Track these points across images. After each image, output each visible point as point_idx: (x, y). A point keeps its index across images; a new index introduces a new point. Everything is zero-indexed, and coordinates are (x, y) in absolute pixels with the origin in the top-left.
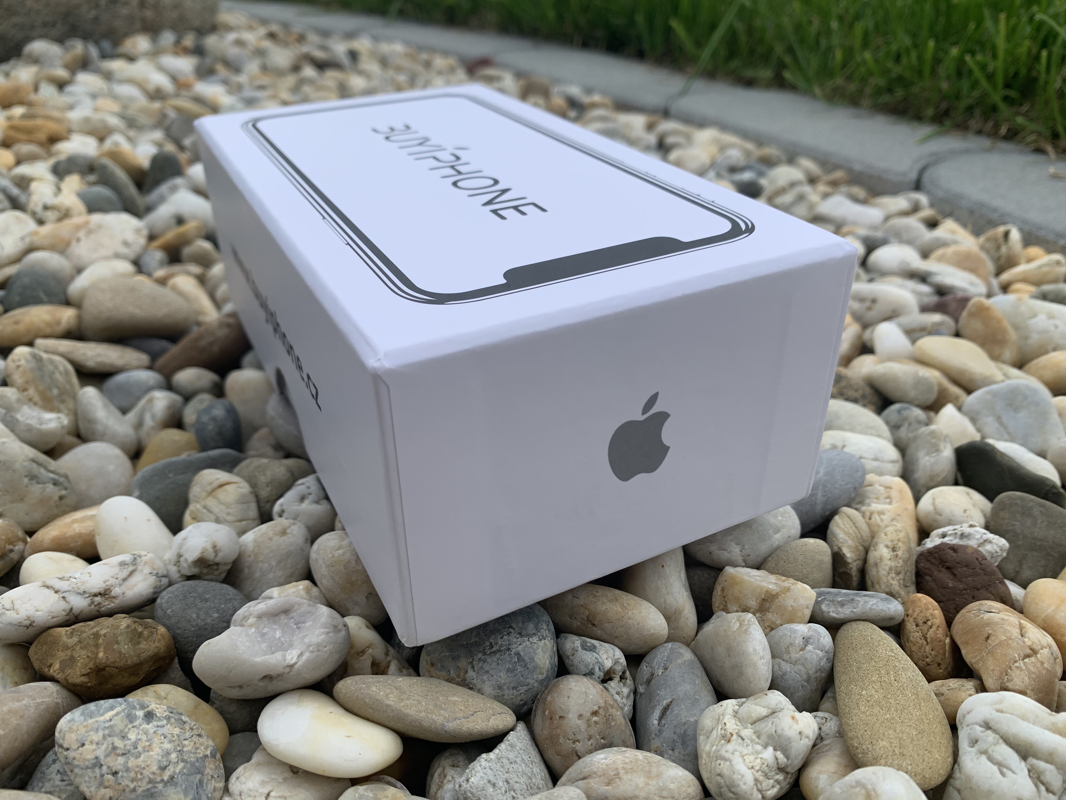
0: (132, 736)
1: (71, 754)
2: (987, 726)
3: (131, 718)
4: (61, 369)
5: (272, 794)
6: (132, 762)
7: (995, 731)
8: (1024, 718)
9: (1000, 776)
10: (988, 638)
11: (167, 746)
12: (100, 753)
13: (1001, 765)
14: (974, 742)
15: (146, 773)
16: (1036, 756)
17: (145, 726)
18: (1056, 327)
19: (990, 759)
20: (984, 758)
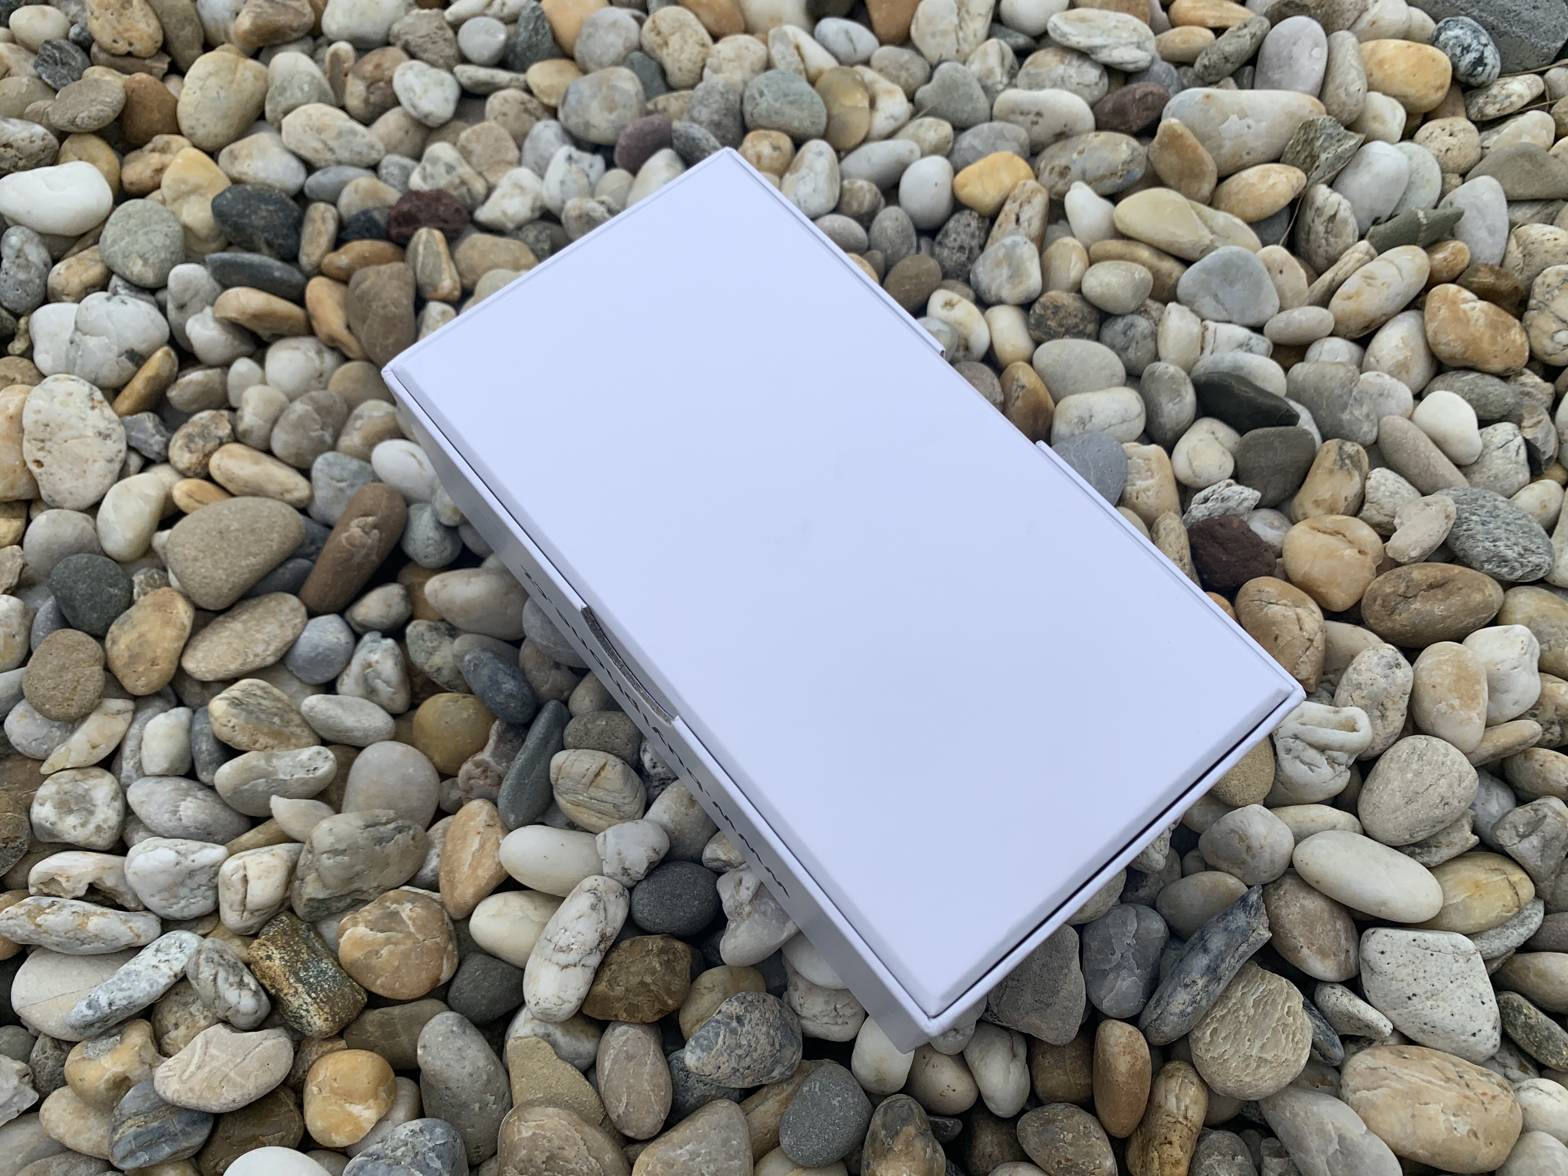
0: (744, 1042)
1: (715, 1077)
2: (1296, 737)
3: (733, 1032)
4: (259, 692)
5: (838, 1006)
6: (755, 1056)
7: (1303, 741)
8: (1320, 725)
9: (1310, 772)
10: (1276, 638)
11: (764, 1029)
12: (733, 1064)
13: (1309, 765)
14: (1289, 751)
15: (767, 1054)
16: (1331, 749)
17: (744, 1029)
18: (1249, 127)
19: (1302, 762)
20: (1298, 762)
